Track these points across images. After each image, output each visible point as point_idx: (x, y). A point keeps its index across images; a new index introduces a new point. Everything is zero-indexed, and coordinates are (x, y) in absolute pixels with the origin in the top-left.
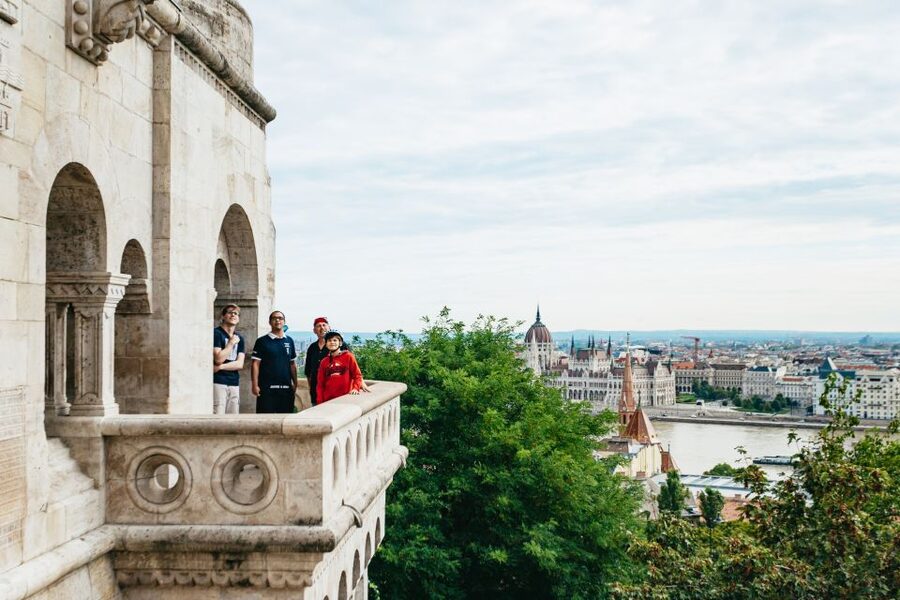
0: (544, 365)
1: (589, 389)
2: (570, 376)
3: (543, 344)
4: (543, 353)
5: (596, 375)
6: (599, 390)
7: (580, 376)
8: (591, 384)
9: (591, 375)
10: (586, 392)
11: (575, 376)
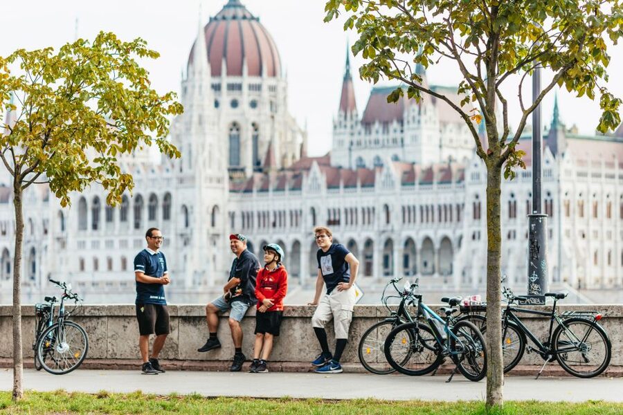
0: (247, 161)
1: (401, 232)
2: (332, 185)
3: (247, 80)
4: (246, 115)
5: (428, 177)
6: (436, 232)
7: (369, 182)
8: (407, 212)
9: (409, 178)
10: (389, 243)
11: (350, 184)
